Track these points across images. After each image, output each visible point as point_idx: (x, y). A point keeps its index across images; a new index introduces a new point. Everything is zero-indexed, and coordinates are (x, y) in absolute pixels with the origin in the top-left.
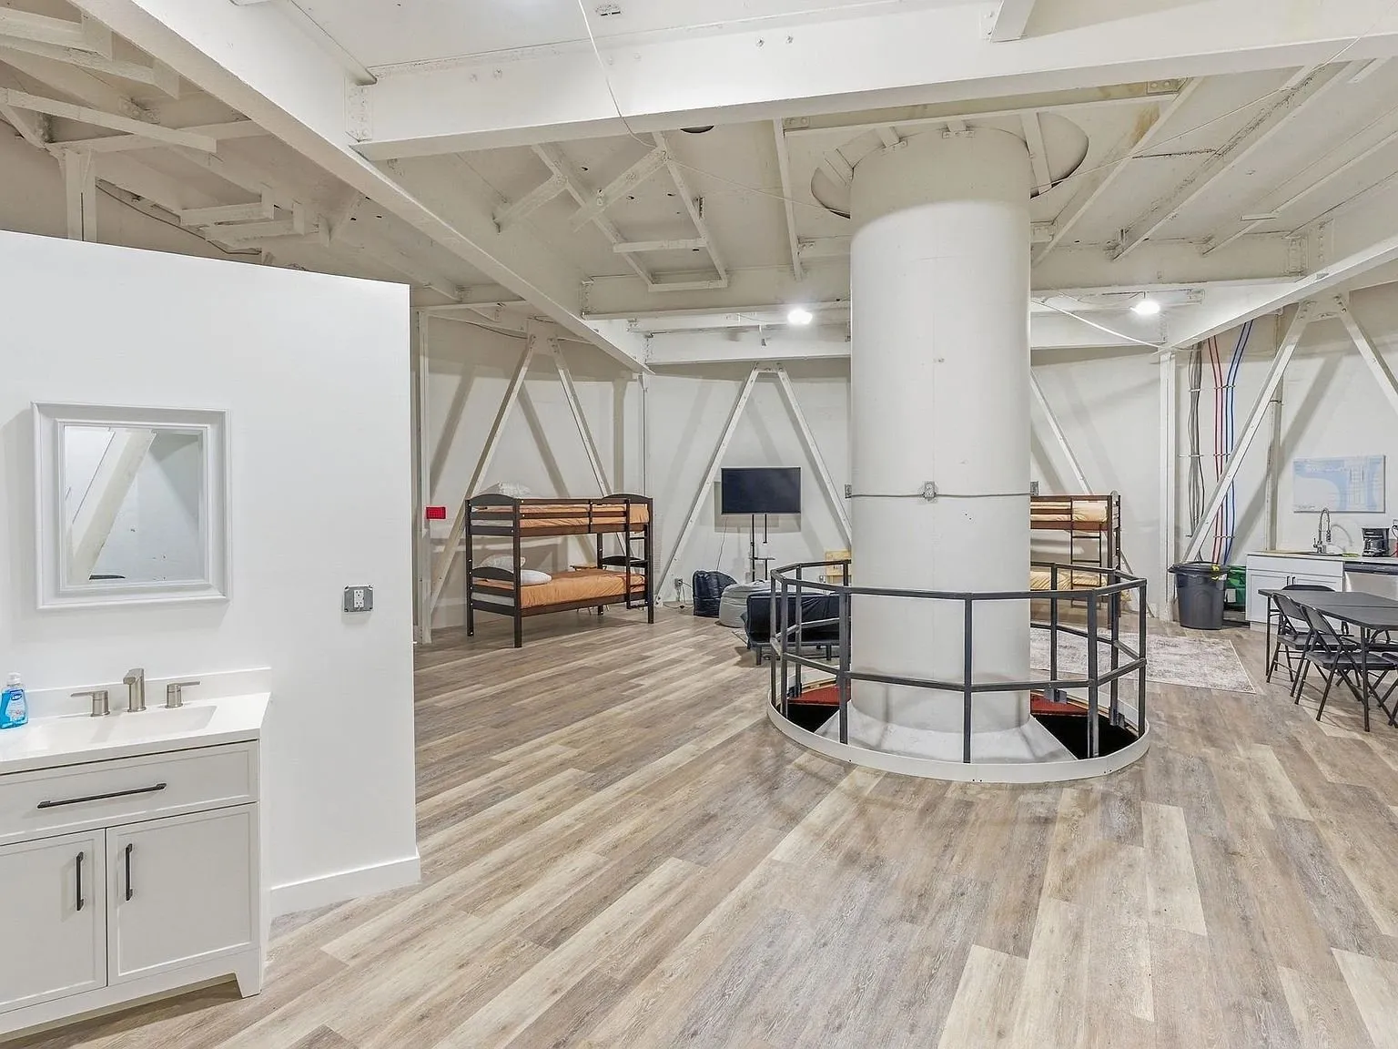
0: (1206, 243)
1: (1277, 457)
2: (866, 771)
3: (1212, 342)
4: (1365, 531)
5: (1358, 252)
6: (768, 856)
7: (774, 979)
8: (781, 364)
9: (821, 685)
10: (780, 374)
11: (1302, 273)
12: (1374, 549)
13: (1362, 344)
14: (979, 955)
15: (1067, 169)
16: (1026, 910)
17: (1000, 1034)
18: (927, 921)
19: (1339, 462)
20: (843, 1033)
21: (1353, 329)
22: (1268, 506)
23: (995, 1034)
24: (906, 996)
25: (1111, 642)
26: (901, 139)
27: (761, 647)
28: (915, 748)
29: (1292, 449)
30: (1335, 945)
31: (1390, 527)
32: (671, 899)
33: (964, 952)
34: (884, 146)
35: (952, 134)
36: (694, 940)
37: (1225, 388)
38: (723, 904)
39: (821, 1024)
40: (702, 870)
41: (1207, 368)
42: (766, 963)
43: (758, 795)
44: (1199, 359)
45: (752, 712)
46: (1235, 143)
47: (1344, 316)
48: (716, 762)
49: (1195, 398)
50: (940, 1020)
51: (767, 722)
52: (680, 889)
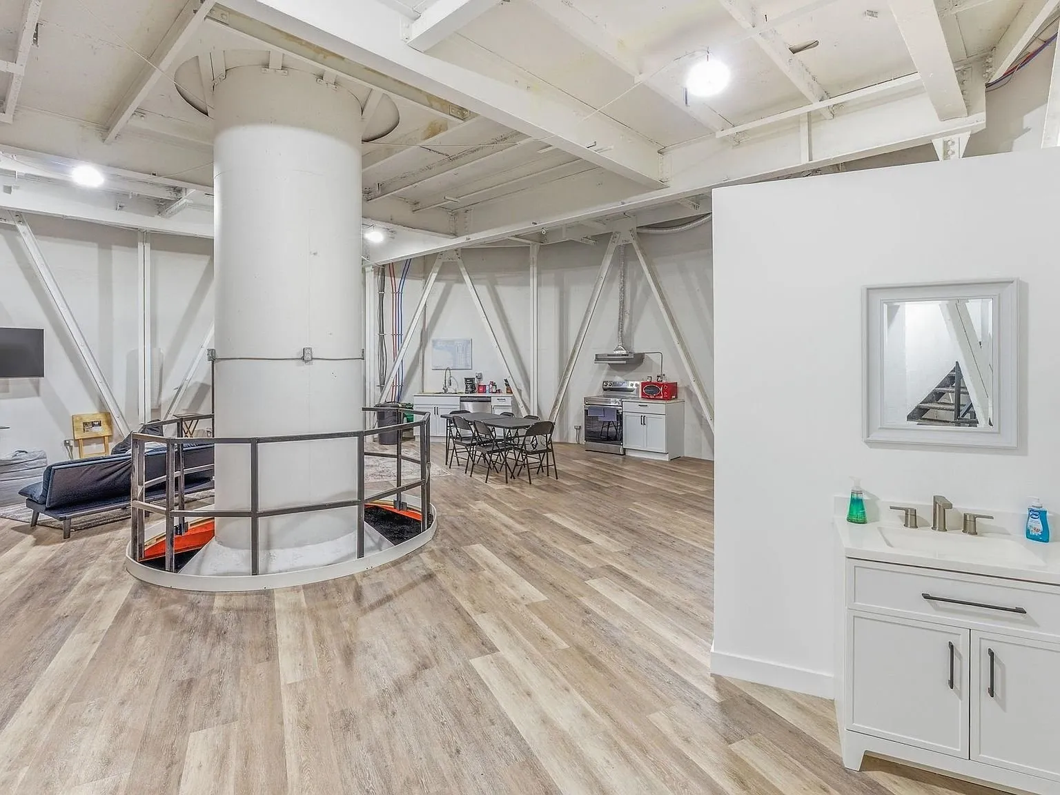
0: (416, 205)
1: (424, 336)
2: (286, 590)
3: (391, 266)
4: (466, 379)
5: (486, 230)
6: (282, 683)
7: (389, 756)
8: (20, 215)
9: (157, 539)
10: (19, 226)
11: (455, 235)
12: (470, 389)
13: (466, 278)
14: (478, 663)
15: (372, 135)
16: (472, 628)
17: (529, 695)
18: (434, 662)
19: (453, 341)
20: (462, 752)
21: (463, 269)
22: (420, 365)
23: (527, 696)
24: (470, 709)
25: (397, 457)
26: (283, 68)
27: (70, 518)
28: (300, 563)
29: (431, 332)
30: (584, 580)
31: (475, 377)
32: (234, 764)
33: (471, 669)
34: (267, 66)
35: (323, 82)
36: (296, 775)
37: (398, 293)
38: (288, 737)
39: (446, 757)
40: (235, 726)
41: (388, 279)
42: (370, 750)
43: (213, 645)
44: (383, 274)
45: (116, 581)
46: (461, 156)
47: (460, 261)
48: (130, 639)
49: (381, 297)
50: (498, 707)
51: (144, 585)
52: (233, 750)
